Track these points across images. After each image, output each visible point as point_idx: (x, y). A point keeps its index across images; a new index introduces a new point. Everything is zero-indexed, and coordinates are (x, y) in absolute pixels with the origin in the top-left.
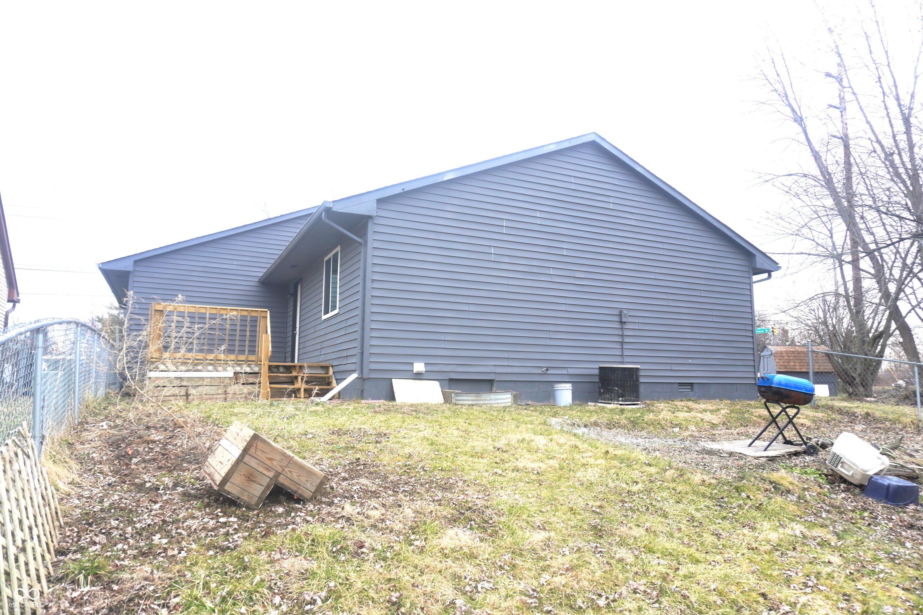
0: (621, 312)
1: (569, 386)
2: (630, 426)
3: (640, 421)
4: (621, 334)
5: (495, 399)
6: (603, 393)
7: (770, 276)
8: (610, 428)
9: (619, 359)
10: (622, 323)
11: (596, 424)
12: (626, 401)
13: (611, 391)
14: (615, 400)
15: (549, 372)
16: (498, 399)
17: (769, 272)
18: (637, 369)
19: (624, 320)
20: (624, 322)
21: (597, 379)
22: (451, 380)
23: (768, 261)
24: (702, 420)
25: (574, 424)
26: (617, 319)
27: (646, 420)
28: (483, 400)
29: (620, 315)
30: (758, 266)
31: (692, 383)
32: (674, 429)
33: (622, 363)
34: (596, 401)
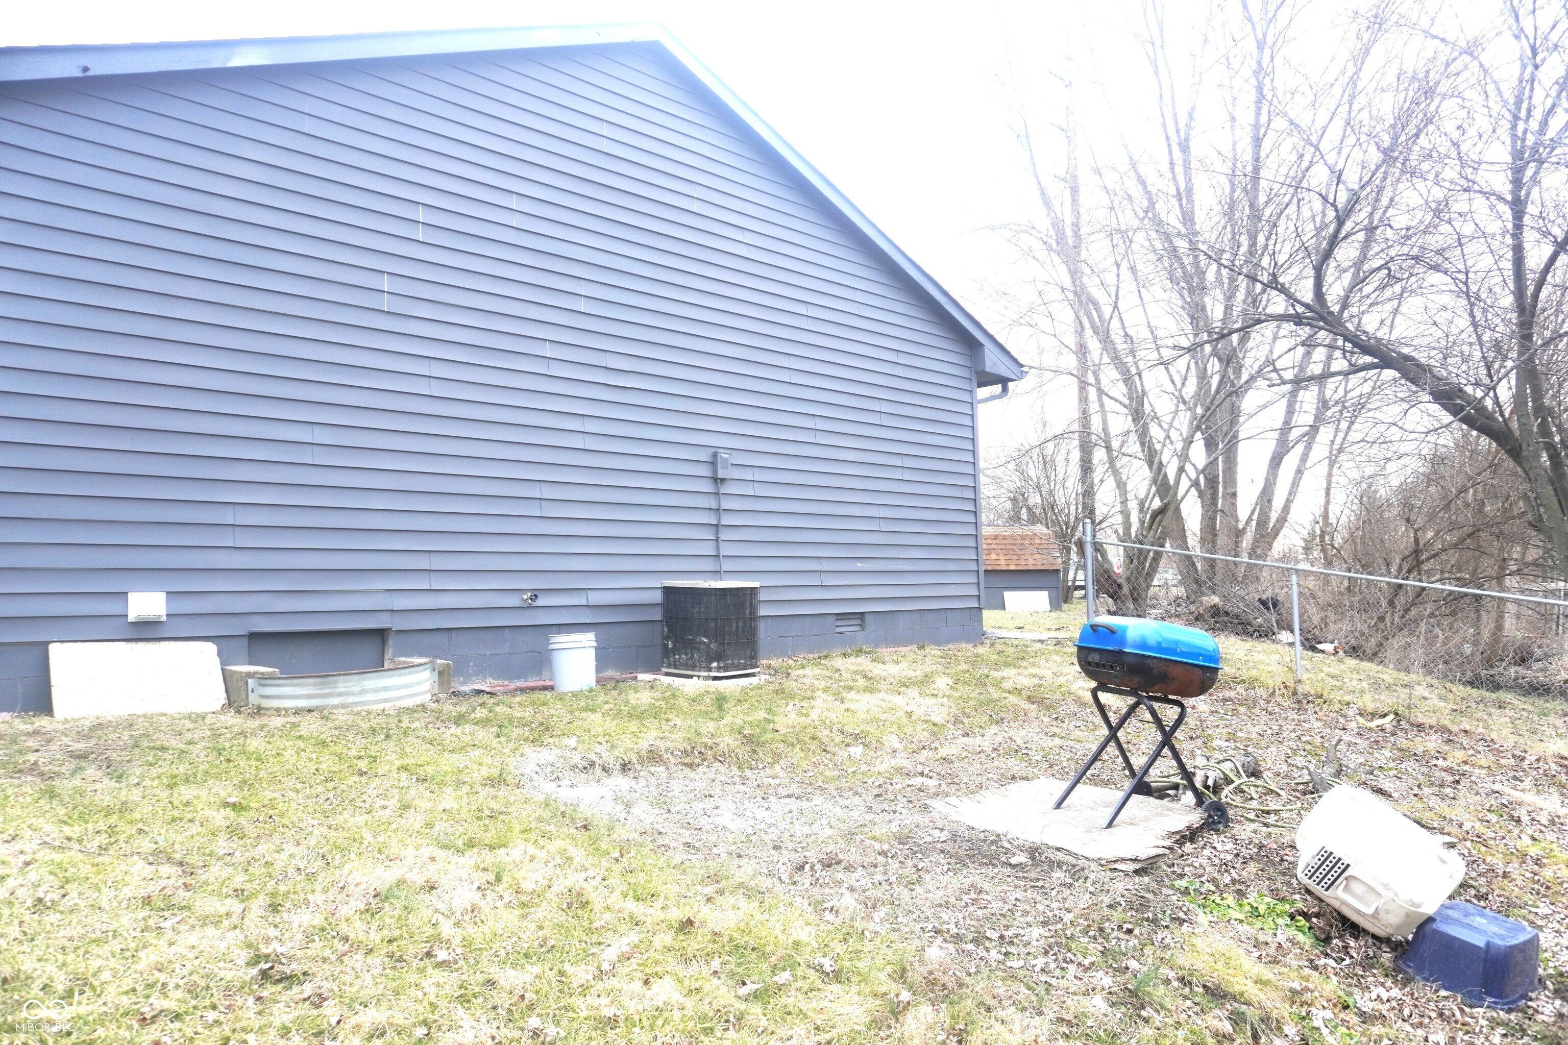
0: (715, 455)
1: (588, 639)
2: (743, 752)
3: (768, 736)
4: (714, 506)
5: (376, 691)
6: (674, 651)
7: (1005, 389)
8: (691, 766)
9: (709, 565)
10: (717, 480)
11: (654, 757)
12: (726, 669)
13: (691, 646)
14: (701, 668)
15: (540, 602)
16: (386, 689)
17: (1004, 382)
18: (753, 589)
19: (721, 474)
20: (723, 480)
21: (657, 615)
22: (255, 637)
23: (1005, 359)
24: (909, 715)
25: (592, 764)
26: (705, 471)
27: (783, 730)
28: (340, 695)
29: (713, 463)
30: (989, 367)
31: (862, 614)
32: (851, 750)
33: (717, 573)
34: (655, 669)
